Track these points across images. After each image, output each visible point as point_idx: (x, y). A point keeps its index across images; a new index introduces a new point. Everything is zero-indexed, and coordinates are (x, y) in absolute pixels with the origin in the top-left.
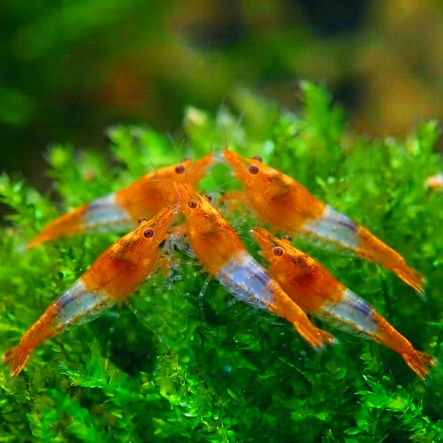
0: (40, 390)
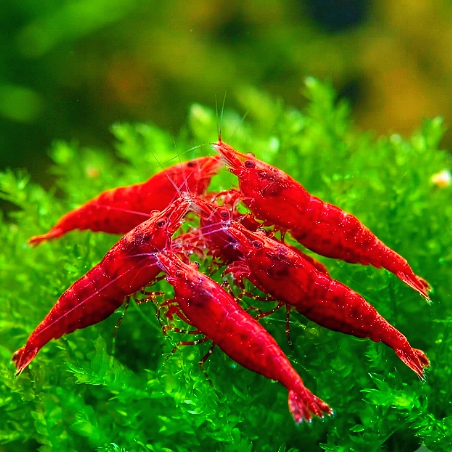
0: (44, 388)
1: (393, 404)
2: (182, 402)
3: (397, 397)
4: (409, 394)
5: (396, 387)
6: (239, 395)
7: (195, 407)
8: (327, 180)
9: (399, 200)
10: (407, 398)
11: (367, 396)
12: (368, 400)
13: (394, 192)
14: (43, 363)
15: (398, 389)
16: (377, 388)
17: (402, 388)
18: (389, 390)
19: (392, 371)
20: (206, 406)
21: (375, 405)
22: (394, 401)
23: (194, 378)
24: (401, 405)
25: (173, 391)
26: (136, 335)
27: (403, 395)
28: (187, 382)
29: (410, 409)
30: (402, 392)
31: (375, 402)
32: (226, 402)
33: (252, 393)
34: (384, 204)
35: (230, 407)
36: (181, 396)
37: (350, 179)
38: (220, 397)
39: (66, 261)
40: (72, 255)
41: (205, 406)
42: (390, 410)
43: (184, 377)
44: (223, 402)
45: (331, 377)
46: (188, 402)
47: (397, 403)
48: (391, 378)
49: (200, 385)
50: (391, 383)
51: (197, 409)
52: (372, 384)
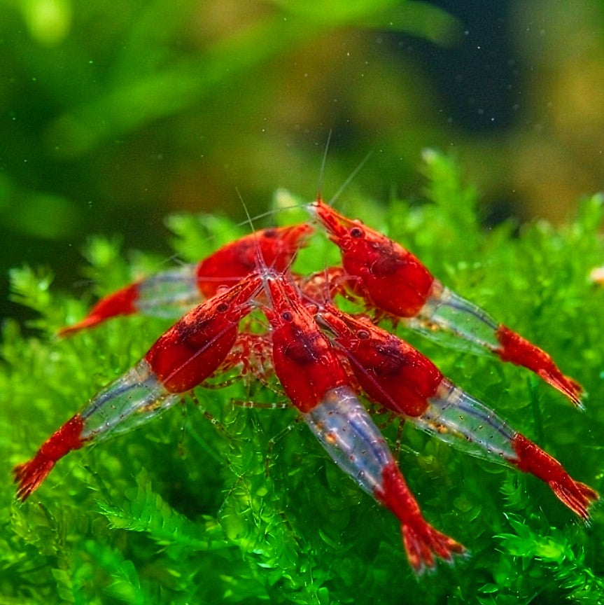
0: (70, 538)
1: (537, 555)
2: (249, 551)
3: (542, 546)
4: (558, 541)
5: (541, 531)
6: (327, 542)
7: (268, 559)
8: (450, 270)
9: (546, 294)
10: (556, 547)
11: (502, 544)
12: (502, 549)
13: (540, 283)
14: (68, 508)
15: (544, 535)
16: (515, 534)
17: (549, 533)
18: (532, 535)
19: (536, 510)
20: (283, 558)
21: (513, 557)
22: (538, 550)
23: (267, 520)
24: (548, 556)
25: (238, 537)
26: (194, 476)
27: (550, 542)
28: (257, 525)
29: (560, 562)
30: (548, 539)
31: (513, 552)
32: (309, 552)
33: (346, 541)
34: (527, 299)
35: (316, 559)
36: (249, 543)
37: (481, 268)
38: (302, 546)
39: (100, 374)
40: (107, 366)
41: (280, 557)
42: (534, 562)
43: (252, 517)
44: (306, 553)
45: (453, 520)
46: (259, 551)
47: (542, 554)
48: (535, 520)
49: (275, 528)
50: (535, 527)
51: (271, 561)
52: (509, 528)
